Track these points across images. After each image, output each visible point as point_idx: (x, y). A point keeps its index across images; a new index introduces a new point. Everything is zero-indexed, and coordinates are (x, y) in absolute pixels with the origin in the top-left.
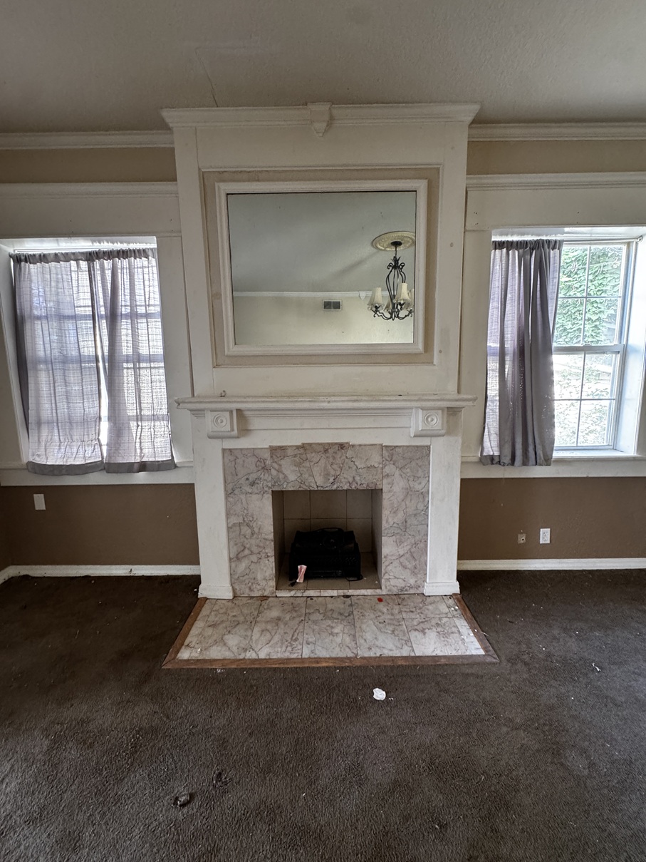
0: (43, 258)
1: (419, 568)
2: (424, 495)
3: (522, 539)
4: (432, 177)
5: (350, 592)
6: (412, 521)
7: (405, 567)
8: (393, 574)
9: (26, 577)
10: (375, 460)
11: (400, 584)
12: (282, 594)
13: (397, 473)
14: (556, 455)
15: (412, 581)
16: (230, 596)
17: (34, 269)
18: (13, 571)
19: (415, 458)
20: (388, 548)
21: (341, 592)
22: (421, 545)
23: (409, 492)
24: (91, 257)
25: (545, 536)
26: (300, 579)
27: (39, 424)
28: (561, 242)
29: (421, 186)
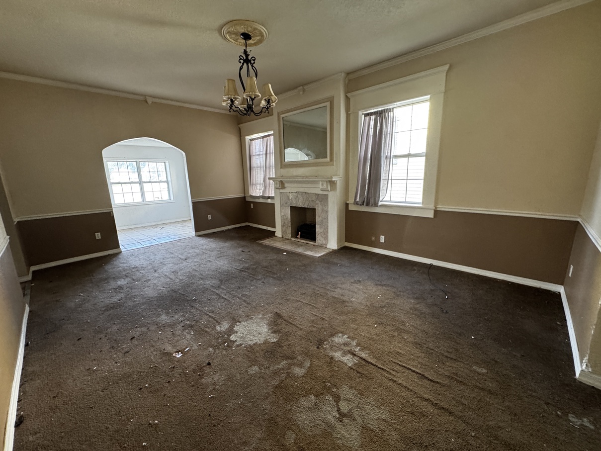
0: (255, 139)
1: (326, 238)
2: (327, 212)
3: (373, 238)
4: (331, 101)
5: (308, 242)
6: (324, 221)
7: (322, 237)
8: (319, 239)
9: (249, 226)
10: (314, 198)
11: (321, 243)
12: (293, 239)
13: (319, 203)
14: (380, 203)
15: (324, 242)
16: (281, 236)
17: (253, 142)
18: (247, 224)
19: (324, 198)
20: (318, 229)
21: (306, 242)
22: (327, 230)
23: (323, 210)
24: (263, 137)
25: (382, 239)
26: (299, 236)
27: (253, 184)
28: (393, 108)
29: (328, 104)
